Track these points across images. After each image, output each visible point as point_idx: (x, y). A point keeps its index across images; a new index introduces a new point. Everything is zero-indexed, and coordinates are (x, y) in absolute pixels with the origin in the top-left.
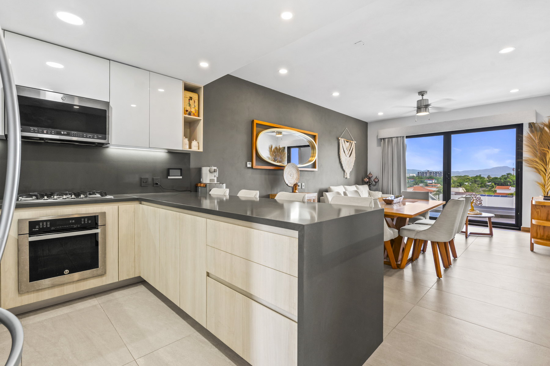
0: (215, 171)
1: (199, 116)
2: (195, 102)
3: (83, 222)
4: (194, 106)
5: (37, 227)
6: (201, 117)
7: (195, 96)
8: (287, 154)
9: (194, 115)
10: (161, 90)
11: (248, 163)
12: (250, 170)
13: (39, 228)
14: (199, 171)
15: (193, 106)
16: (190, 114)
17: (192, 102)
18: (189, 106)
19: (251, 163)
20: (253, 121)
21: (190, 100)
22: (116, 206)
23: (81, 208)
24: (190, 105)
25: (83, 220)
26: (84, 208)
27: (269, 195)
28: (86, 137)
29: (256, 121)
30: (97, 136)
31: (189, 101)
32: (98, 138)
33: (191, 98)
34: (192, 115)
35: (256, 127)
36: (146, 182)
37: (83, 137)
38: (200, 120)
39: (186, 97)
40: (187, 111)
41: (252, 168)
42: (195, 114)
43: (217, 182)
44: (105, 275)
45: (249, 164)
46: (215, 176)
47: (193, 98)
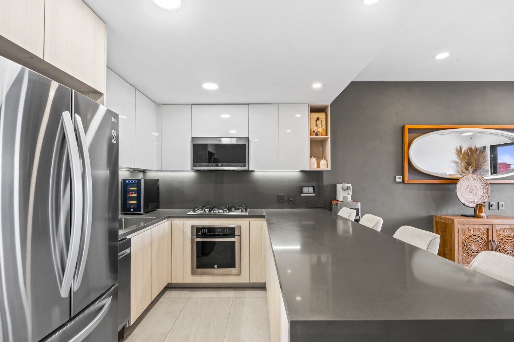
0: (349, 188)
1: (326, 135)
2: (322, 121)
3: (225, 232)
4: (322, 125)
5: (200, 232)
6: (329, 136)
7: (322, 116)
8: (489, 155)
9: (321, 134)
10: (298, 116)
11: (397, 177)
12: (402, 186)
13: (202, 233)
14: (334, 188)
15: (320, 126)
16: (317, 134)
17: (319, 122)
18: (316, 127)
19: (402, 176)
20: (403, 128)
21: (317, 120)
22: (248, 221)
23: (225, 221)
24: (317, 125)
25: (225, 230)
26: (227, 221)
27: (433, 215)
28: (233, 167)
29: (407, 127)
30: (240, 165)
31: (316, 122)
32: (241, 166)
33: (318, 119)
34: (319, 135)
35: (408, 133)
36: (282, 199)
37: (231, 167)
38: (328, 138)
39: (313, 119)
40: (314, 132)
41: (403, 182)
42: (323, 133)
43: (351, 200)
44: (240, 275)
45: (399, 178)
46: (349, 194)
47: (320, 118)
